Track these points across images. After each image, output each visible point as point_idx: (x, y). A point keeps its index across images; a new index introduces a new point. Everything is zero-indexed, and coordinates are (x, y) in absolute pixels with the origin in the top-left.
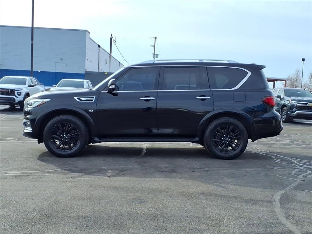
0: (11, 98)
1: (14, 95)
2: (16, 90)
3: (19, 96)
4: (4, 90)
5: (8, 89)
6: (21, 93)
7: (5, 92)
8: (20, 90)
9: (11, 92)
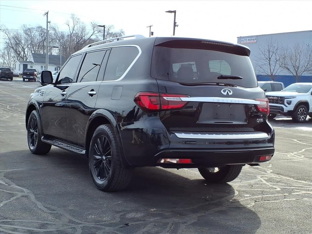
0: (280, 107)
1: (283, 103)
2: (285, 97)
3: (289, 105)
4: (274, 98)
5: (278, 97)
6: (291, 101)
7: (275, 101)
8: (291, 98)
9: (280, 100)
